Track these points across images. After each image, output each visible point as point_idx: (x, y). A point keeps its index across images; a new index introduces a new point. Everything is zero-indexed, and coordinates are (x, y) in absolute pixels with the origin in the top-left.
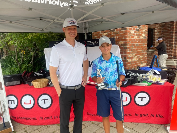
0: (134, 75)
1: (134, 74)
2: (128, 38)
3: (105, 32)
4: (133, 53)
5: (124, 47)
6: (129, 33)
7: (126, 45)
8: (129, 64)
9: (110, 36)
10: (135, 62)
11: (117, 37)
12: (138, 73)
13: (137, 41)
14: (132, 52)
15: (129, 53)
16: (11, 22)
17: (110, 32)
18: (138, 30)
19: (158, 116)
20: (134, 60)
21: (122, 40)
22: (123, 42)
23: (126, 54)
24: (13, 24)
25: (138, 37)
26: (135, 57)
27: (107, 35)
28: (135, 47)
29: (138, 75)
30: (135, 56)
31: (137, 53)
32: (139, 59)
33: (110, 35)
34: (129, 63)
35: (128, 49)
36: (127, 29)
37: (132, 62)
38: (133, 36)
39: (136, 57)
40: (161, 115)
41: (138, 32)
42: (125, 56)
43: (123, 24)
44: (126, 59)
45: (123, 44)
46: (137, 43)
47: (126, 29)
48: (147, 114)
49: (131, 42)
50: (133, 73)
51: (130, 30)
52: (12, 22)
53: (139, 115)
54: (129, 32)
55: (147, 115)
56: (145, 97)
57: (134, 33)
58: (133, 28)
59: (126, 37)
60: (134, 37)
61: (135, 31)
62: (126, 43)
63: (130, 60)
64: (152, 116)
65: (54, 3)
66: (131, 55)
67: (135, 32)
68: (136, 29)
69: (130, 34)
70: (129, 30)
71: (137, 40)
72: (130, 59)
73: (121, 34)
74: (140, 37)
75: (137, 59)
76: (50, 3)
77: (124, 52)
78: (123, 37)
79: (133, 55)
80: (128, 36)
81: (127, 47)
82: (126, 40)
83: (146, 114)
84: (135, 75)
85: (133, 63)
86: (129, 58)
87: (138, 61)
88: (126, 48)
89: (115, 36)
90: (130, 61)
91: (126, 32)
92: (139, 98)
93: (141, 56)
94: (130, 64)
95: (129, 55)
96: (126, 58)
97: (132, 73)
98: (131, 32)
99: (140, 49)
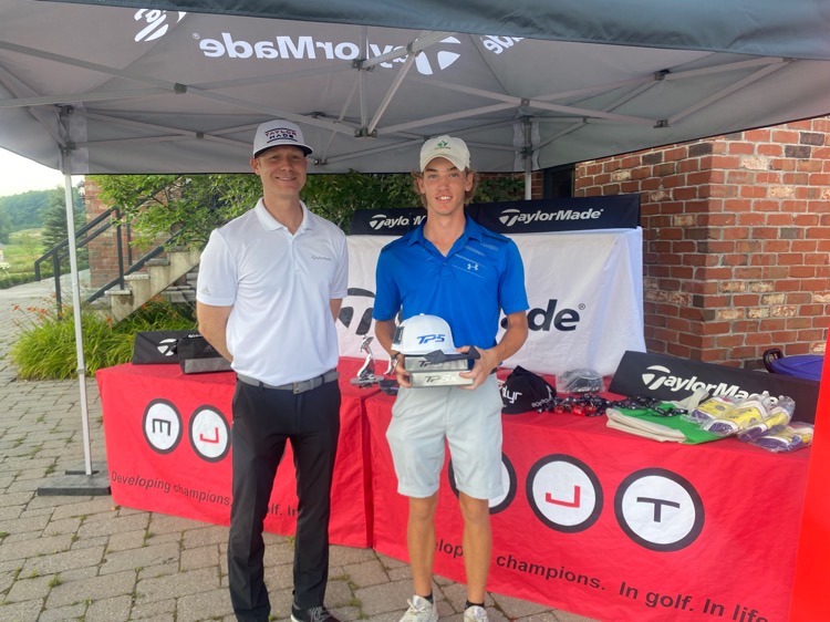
0: (675, 386)
1: (674, 378)
2: (722, 196)
3: (620, 166)
4: (759, 277)
5: (695, 242)
6: (727, 171)
7: (705, 233)
8: (727, 331)
9: (640, 188)
10: (772, 328)
11: (668, 192)
12: (694, 378)
13: (795, 214)
14: (746, 270)
15: (725, 274)
16: (200, 135)
17: (639, 164)
18: (801, 153)
19: (744, 613)
20: (759, 313)
21: (692, 208)
22: (691, 218)
23: (704, 279)
24: (208, 143)
25: (801, 193)
26: (771, 299)
27: (628, 179)
28: (772, 246)
29: (694, 389)
30: (767, 294)
31: (789, 279)
32: (805, 310)
33: (640, 182)
34: (724, 327)
35: (721, 256)
36: (715, 148)
37: (740, 325)
38: (763, 185)
39: (782, 297)
40: (758, 616)
41: (805, 165)
42: (700, 288)
43: (662, 124)
44: (702, 306)
45: (693, 225)
46: (794, 226)
47: (707, 149)
48: (683, 598)
49: (741, 216)
50: (671, 374)
51: (735, 156)
52: (206, 136)
53: (642, 597)
54: (734, 163)
55: (681, 603)
56: (677, 505)
57: (765, 169)
58: (757, 144)
59: (705, 193)
60: (769, 191)
61: (774, 157)
62: (705, 220)
63: (730, 315)
64: (712, 613)
65: (347, 51)
66: (742, 287)
67: (776, 165)
68: (788, 149)
69: (731, 174)
70: (731, 152)
71: (789, 205)
72: (728, 305)
73: (687, 174)
74: (816, 193)
75: (783, 311)
76: (330, 56)
77: (695, 269)
78: (691, 193)
79: (755, 287)
80: (718, 188)
81: (709, 240)
82: (704, 206)
83: (680, 596)
84: (679, 386)
85: (755, 329)
86: (725, 302)
87: (793, 322)
88: (705, 248)
89: (661, 187)
90: (734, 317)
91: (707, 163)
92: (640, 500)
93: (823, 295)
94: (731, 334)
95: (726, 284)
96: (702, 298)
97: (667, 375)
98: (743, 164)
99: (811, 260)
